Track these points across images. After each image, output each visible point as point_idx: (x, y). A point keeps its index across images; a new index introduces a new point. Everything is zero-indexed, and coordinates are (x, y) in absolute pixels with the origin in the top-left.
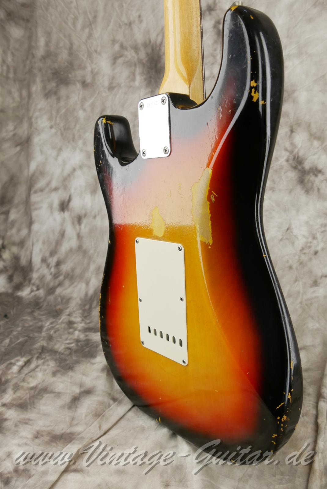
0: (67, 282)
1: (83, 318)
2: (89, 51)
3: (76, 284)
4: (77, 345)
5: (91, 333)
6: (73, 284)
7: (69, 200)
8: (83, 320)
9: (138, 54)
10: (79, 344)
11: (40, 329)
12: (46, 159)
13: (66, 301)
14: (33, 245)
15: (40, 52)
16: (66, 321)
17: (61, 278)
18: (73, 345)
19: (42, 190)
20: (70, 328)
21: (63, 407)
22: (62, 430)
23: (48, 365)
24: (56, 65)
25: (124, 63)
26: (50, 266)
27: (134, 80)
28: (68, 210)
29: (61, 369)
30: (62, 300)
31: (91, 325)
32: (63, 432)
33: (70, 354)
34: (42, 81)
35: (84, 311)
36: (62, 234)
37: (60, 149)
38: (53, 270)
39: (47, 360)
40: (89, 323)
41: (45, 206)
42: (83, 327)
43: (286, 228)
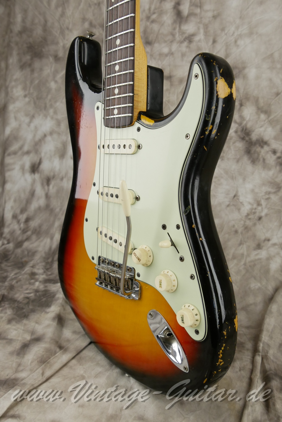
0: (34, 237)
1: (45, 270)
2: (61, 28)
3: (42, 239)
4: (35, 295)
5: (51, 284)
6: (39, 238)
7: (40, 163)
8: (44, 272)
10: (38, 294)
11: (5, 279)
12: (20, 125)
13: (32, 253)
14: (5, 203)
15: (17, 27)
16: (29, 272)
17: (29, 233)
18: (32, 295)
19: (15, 153)
20: (32, 279)
21: (12, 353)
22: (7, 375)
23: (6, 313)
24: (31, 40)
26: (20, 222)
28: (38, 172)
29: (17, 317)
30: (28, 253)
31: (51, 277)
32: (8, 377)
33: (28, 303)
34: (18, 54)
35: (47, 263)
36: (32, 194)
37: (33, 117)
38: (22, 225)
39: (6, 309)
40: (50, 275)
41: (17, 167)
42: (44, 278)
43: (233, 195)
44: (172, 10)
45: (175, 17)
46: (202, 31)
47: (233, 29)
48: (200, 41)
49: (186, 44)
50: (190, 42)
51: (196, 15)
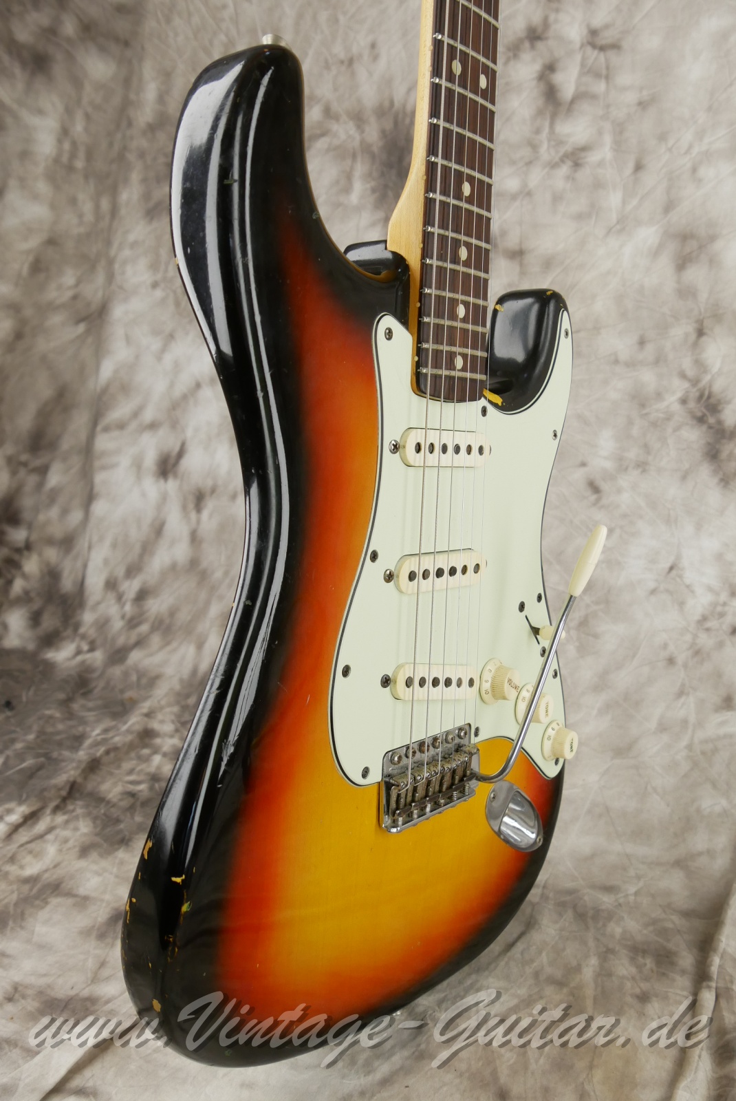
0: (156, 640)
1: (179, 725)
3: (174, 644)
4: (151, 788)
6: (168, 643)
7: (181, 454)
8: (177, 730)
9: (363, 132)
10: (157, 786)
11: (78, 740)
12: (137, 357)
13: (149, 681)
14: (90, 548)
15: (145, 114)
16: (138, 728)
17: (144, 628)
18: (142, 787)
19: (121, 426)
20: (145, 746)
21: (86, 933)
22: (72, 988)
23: (76, 829)
25: (328, 150)
26: (124, 598)
27: (347, 190)
28: (175, 476)
29: (102, 842)
30: (139, 679)
32: (72, 993)
33: (131, 808)
34: (144, 180)
35: (184, 708)
36: (159, 530)
37: (171, 337)
38: (128, 608)
39: (77, 818)
41: (125, 461)
42: (174, 746)
43: (668, 565)
44: (534, 83)
45: (540, 102)
46: (608, 139)
47: (688, 136)
48: (601, 164)
49: (565, 170)
50: (577, 165)
51: (594, 97)
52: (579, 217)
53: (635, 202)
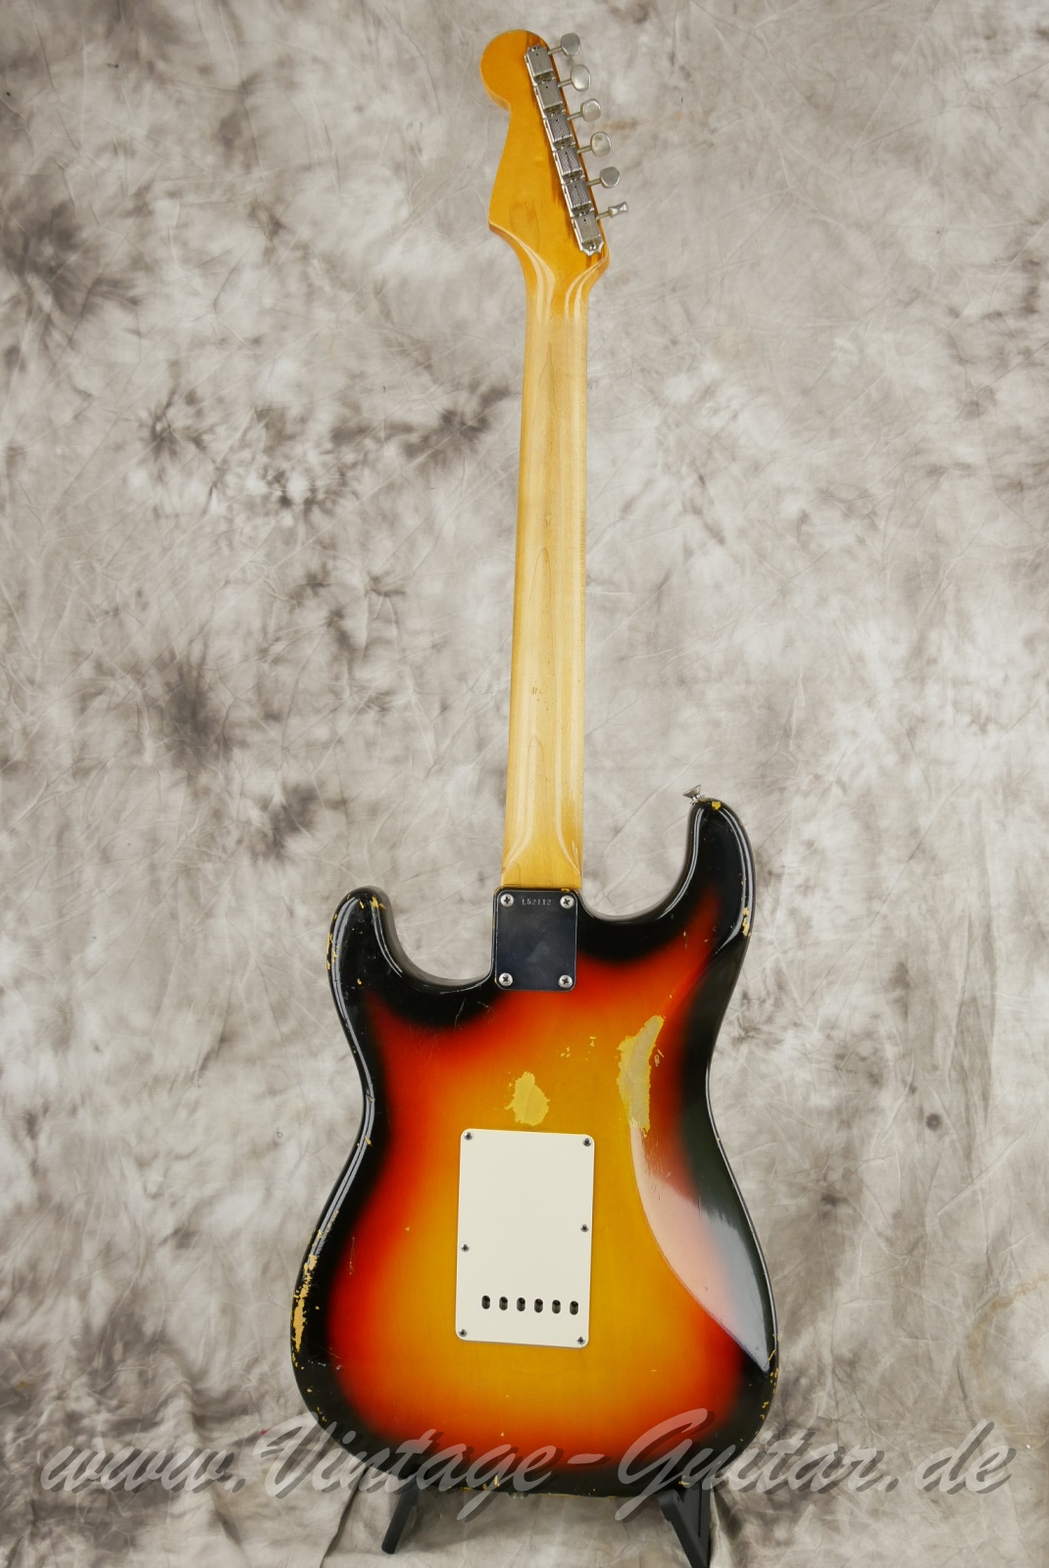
0: (23, 1303)
1: (98, 1396)
2: (11, 682)
3: (49, 1302)
5: (136, 1435)
6: (40, 1303)
9: (144, 686)
13: (35, 1355)
16: (58, 1416)
20: (78, 1433)
23: (70, 1550)
25: (108, 709)
27: (139, 750)
29: (107, 1552)
31: (127, 1412)
33: (110, 1505)
35: (94, 1374)
39: (60, 1538)
40: (119, 1407)
42: (107, 1421)
44: (324, 630)
45: (334, 648)
46: (409, 682)
47: (486, 676)
48: (407, 707)
49: (372, 715)
50: (384, 710)
51: (387, 642)
52: (396, 761)
53: (447, 741)
